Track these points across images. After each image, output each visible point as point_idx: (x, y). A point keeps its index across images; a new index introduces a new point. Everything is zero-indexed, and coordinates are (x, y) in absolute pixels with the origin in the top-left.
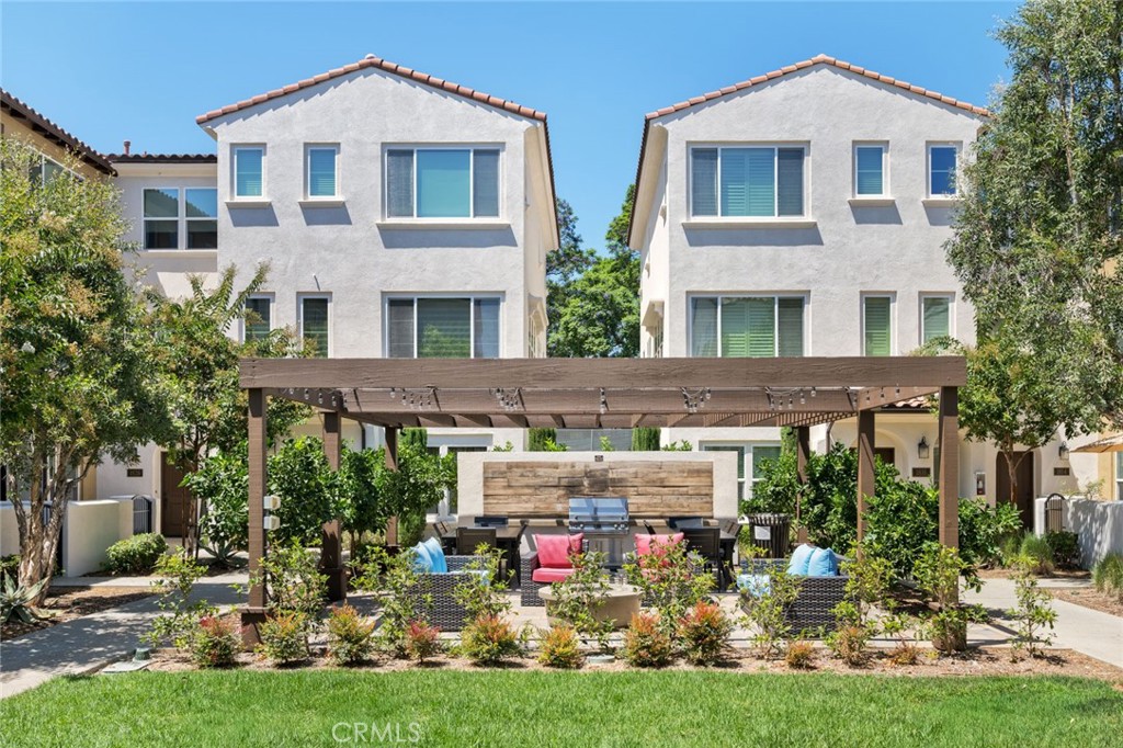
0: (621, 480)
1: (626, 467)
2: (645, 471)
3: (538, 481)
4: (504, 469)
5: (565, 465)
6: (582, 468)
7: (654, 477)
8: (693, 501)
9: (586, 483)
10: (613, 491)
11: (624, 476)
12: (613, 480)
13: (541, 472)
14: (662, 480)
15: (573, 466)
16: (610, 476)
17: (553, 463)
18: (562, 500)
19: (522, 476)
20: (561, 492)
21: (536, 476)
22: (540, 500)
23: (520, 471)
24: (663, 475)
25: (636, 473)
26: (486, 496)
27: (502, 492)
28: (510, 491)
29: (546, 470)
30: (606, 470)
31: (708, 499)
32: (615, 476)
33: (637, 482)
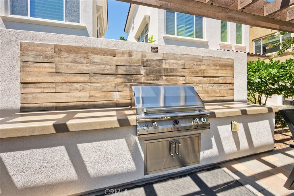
0: (172, 70)
1: (176, 59)
2: (191, 63)
3: (93, 68)
4: (50, 52)
5: (123, 53)
6: (139, 57)
7: (196, 68)
8: (222, 88)
9: (143, 72)
10: (166, 80)
11: (175, 66)
12: (166, 70)
13: (97, 58)
14: (203, 71)
15: (130, 55)
16: (164, 66)
17: (110, 50)
18: (119, 88)
19: (74, 62)
20: (119, 80)
21: (90, 63)
22: (96, 89)
23: (71, 57)
24: (203, 67)
25: (184, 65)
26: (24, 84)
27: (47, 79)
28: (59, 79)
29: (103, 57)
30: (160, 61)
31: (230, 87)
32: (167, 66)
33: (185, 72)
